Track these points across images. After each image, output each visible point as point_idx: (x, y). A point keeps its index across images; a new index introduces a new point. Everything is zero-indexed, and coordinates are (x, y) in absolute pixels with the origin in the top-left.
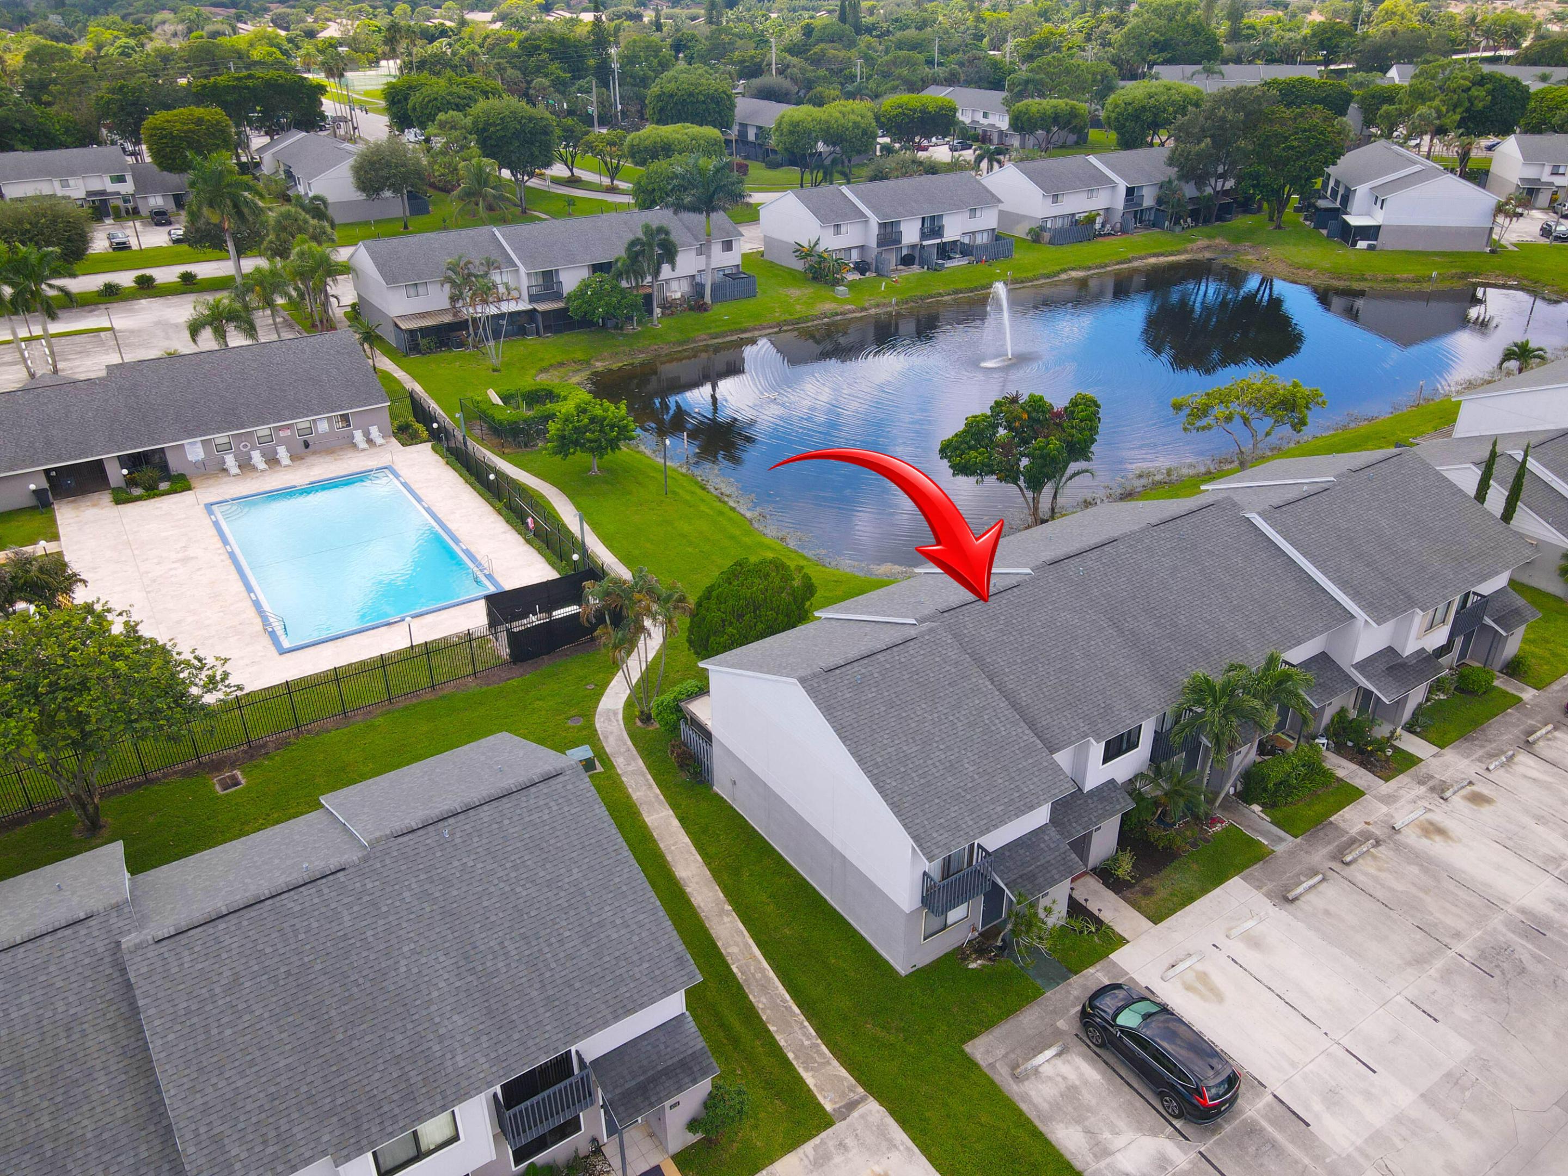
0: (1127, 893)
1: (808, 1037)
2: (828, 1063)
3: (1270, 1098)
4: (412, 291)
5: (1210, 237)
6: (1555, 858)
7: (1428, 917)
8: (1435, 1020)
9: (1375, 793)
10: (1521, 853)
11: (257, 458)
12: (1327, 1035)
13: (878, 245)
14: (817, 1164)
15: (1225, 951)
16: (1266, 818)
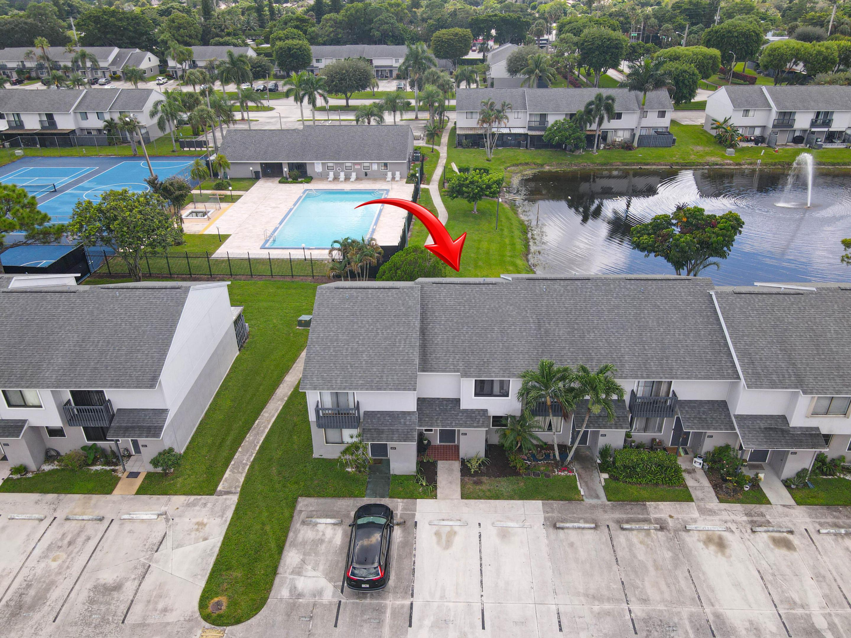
0: (466, 478)
1: (248, 459)
2: (242, 473)
3: (407, 602)
4: (469, 116)
6: (795, 603)
7: (637, 581)
8: (561, 630)
9: (702, 504)
10: (769, 586)
11: (342, 176)
12: (482, 596)
13: (774, 126)
14: (188, 505)
15: (481, 530)
16: (603, 483)
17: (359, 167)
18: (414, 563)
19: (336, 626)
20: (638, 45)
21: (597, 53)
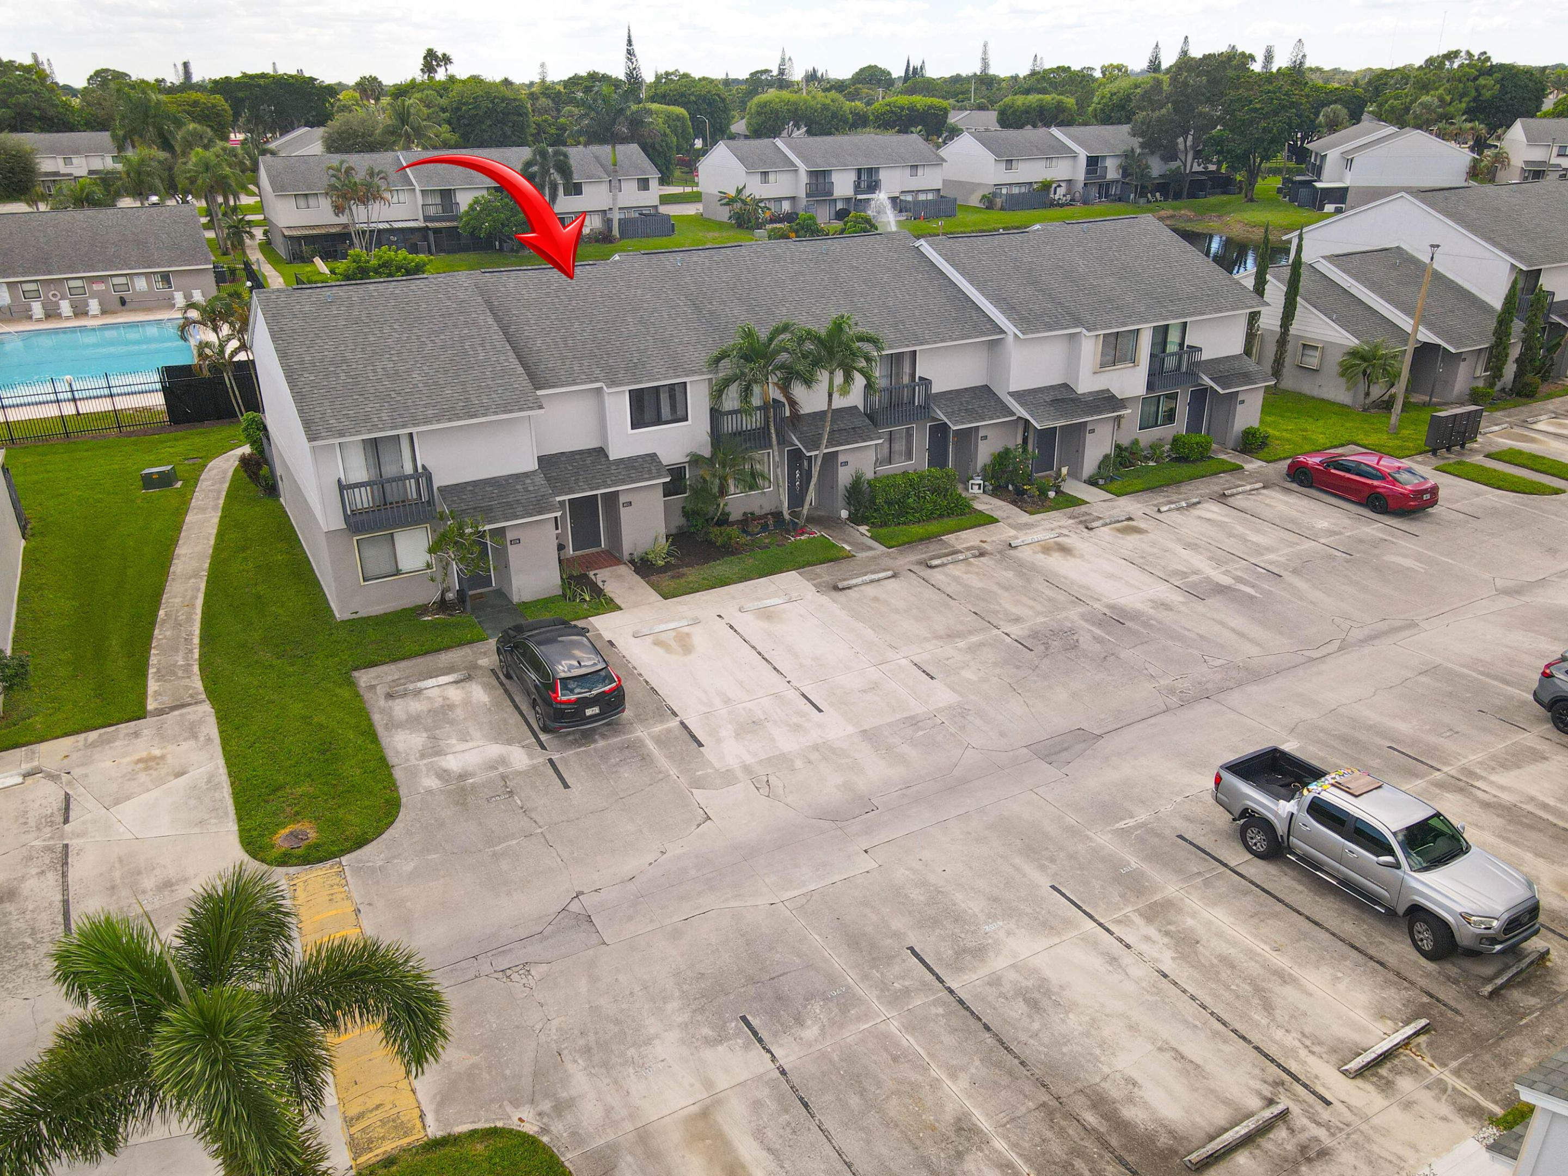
0: (654, 578)
1: (186, 658)
2: (189, 677)
3: (675, 724)
4: (302, 202)
5: (1174, 209)
6: (1185, 573)
7: (992, 606)
8: (932, 678)
9: (1010, 521)
10: (1146, 568)
11: (65, 307)
12: (789, 682)
13: (808, 195)
14: (93, 745)
15: (727, 620)
16: (869, 534)
17: (102, 287)
18: (647, 682)
19: (566, 786)
20: (545, 121)
21: (489, 122)
